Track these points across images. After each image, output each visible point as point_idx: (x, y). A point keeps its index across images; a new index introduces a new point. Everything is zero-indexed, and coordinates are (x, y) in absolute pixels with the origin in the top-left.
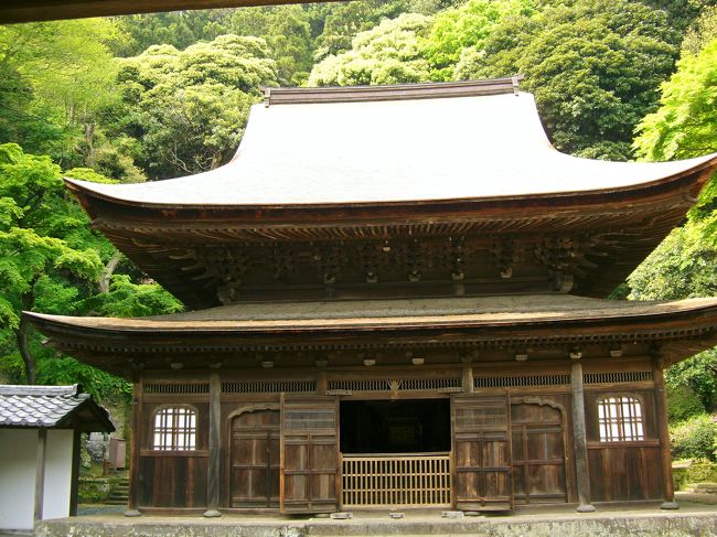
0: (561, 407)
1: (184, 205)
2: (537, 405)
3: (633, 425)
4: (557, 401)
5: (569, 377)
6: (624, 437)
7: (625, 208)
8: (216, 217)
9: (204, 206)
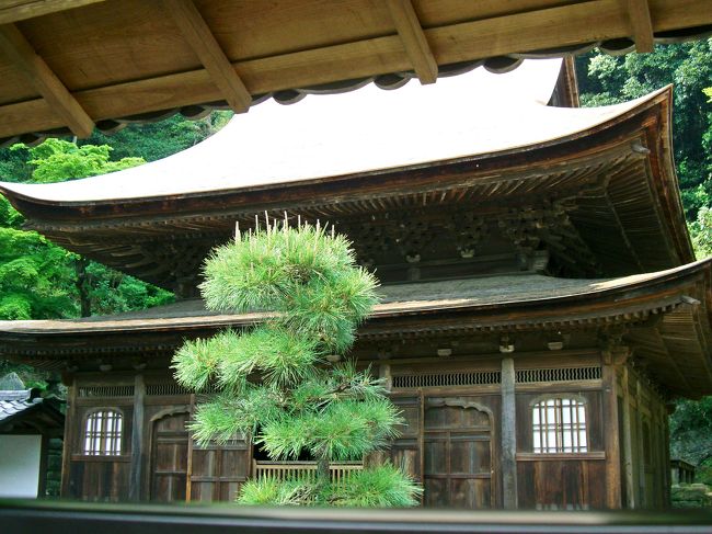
0: (488, 410)
1: (96, 202)
2: (460, 408)
3: (575, 434)
4: (484, 403)
5: (499, 374)
6: (563, 448)
7: (557, 167)
8: (129, 212)
9: (114, 201)
